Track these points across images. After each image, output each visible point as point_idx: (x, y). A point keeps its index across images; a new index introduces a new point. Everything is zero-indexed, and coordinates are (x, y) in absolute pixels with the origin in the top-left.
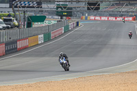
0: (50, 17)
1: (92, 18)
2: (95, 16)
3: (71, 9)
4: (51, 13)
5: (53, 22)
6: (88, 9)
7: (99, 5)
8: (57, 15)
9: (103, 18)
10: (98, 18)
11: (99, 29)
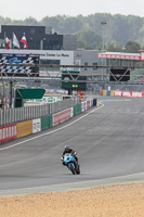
0: (52, 91)
1: (118, 93)
2: (123, 90)
3: (85, 78)
4: (53, 84)
5: (57, 99)
6: (112, 79)
7: (128, 73)
8: (63, 88)
9: (135, 94)
10: (126, 94)
11: (128, 111)
